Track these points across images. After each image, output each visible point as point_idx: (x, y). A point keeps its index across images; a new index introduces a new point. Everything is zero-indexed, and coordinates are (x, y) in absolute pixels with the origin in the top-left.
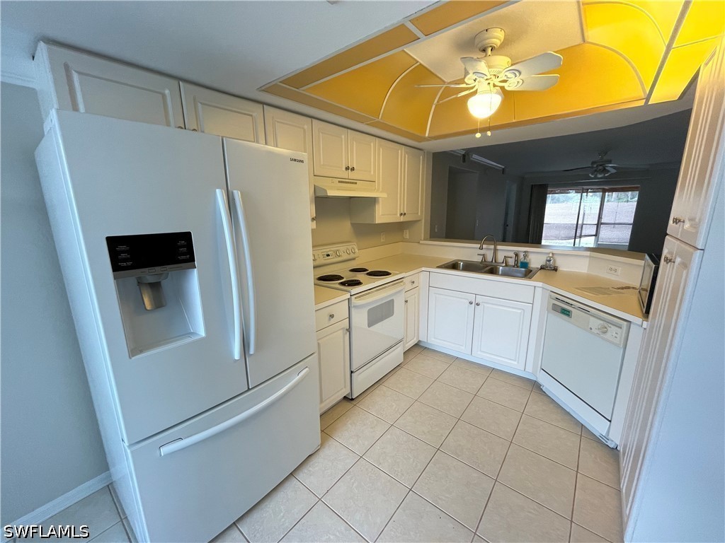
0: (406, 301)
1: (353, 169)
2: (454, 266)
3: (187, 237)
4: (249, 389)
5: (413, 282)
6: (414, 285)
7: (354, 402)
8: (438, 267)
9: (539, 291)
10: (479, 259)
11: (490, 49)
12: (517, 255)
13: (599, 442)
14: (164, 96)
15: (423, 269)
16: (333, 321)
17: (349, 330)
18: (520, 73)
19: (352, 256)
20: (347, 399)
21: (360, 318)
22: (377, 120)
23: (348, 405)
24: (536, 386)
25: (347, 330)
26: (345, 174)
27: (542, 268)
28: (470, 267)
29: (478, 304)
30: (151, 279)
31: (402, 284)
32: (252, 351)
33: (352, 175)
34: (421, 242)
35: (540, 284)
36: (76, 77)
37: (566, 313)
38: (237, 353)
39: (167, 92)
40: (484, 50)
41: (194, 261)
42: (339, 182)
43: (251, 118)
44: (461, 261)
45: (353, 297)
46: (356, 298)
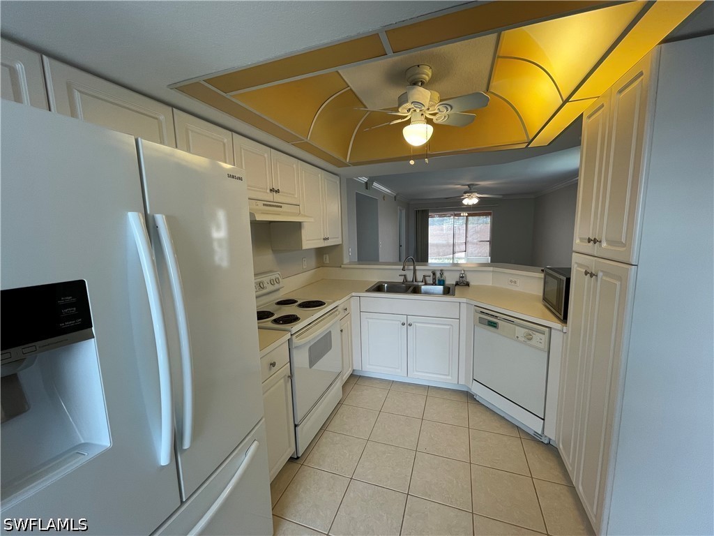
0: (341, 331)
1: (278, 191)
2: (379, 288)
3: (77, 288)
4: (182, 505)
5: (346, 309)
6: (347, 312)
7: (300, 461)
8: (368, 291)
9: (464, 306)
10: (401, 280)
11: (420, 83)
12: (434, 274)
13: (535, 439)
15: (353, 294)
16: (274, 369)
17: (291, 377)
18: (451, 107)
19: (277, 286)
20: (293, 459)
21: (301, 358)
22: (306, 140)
23: (296, 466)
24: (469, 396)
25: (289, 377)
26: (270, 197)
27: (457, 284)
28: (394, 288)
29: (410, 325)
31: (337, 313)
32: (187, 444)
33: (277, 197)
34: (343, 266)
35: (464, 300)
37: (493, 325)
39: (19, 65)
40: (415, 84)
41: (92, 326)
42: (264, 205)
43: (155, 121)
44: (386, 283)
45: (294, 336)
46: (297, 337)
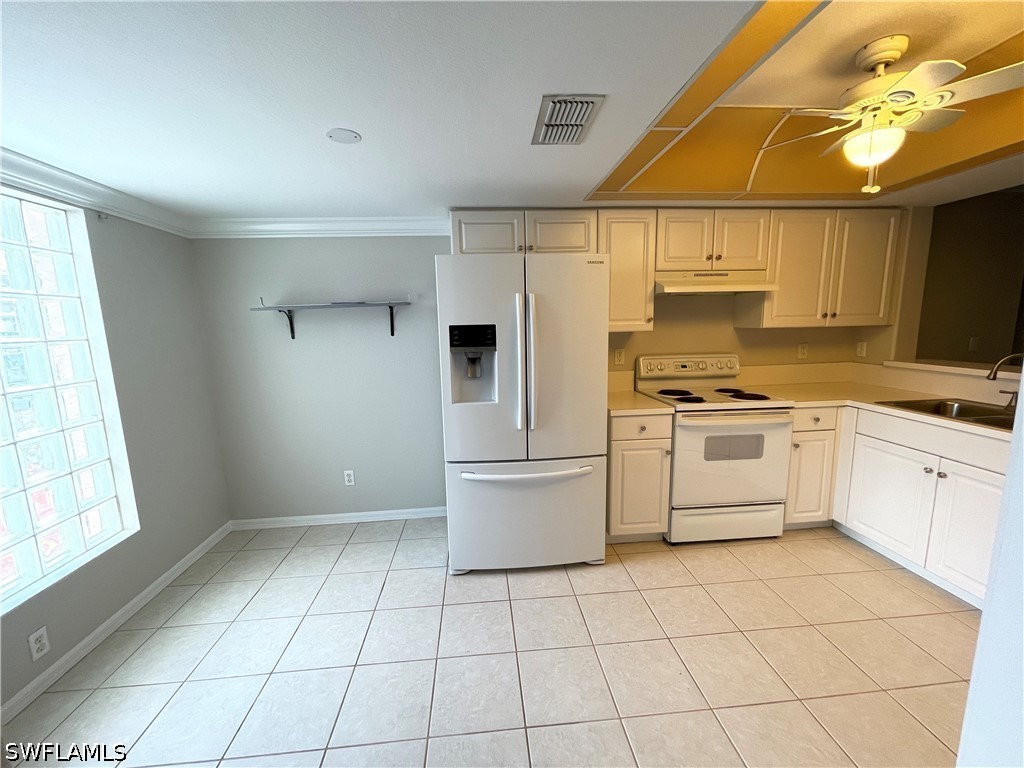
0: (796, 446)
1: (719, 257)
3: (492, 328)
4: (528, 460)
5: (817, 420)
6: (822, 426)
7: (674, 548)
8: (877, 403)
11: (882, 66)
14: (512, 224)
15: (848, 403)
16: (644, 435)
17: (671, 453)
19: (728, 372)
20: (666, 541)
22: (745, 193)
23: (664, 547)
25: (667, 452)
26: (707, 265)
29: (942, 476)
30: (471, 356)
32: (532, 427)
33: (717, 265)
34: (886, 363)
36: (463, 226)
38: (519, 423)
39: (515, 221)
40: (873, 69)
41: (496, 346)
42: (695, 275)
43: (583, 225)
45: (678, 414)
46: (683, 416)
